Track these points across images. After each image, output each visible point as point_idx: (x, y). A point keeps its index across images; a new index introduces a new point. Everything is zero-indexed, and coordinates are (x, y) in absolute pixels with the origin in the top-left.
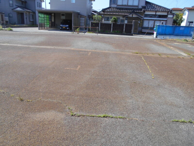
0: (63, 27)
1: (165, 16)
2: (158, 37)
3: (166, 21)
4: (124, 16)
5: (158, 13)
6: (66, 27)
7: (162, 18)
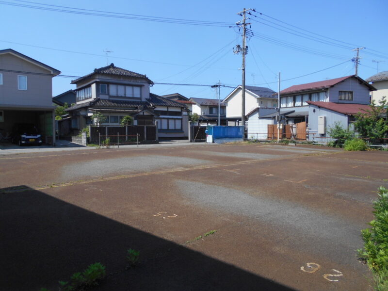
0: (30, 140)
1: (179, 114)
2: (215, 141)
3: (181, 119)
4: (132, 114)
5: (171, 109)
6: (37, 139)
7: (176, 115)
